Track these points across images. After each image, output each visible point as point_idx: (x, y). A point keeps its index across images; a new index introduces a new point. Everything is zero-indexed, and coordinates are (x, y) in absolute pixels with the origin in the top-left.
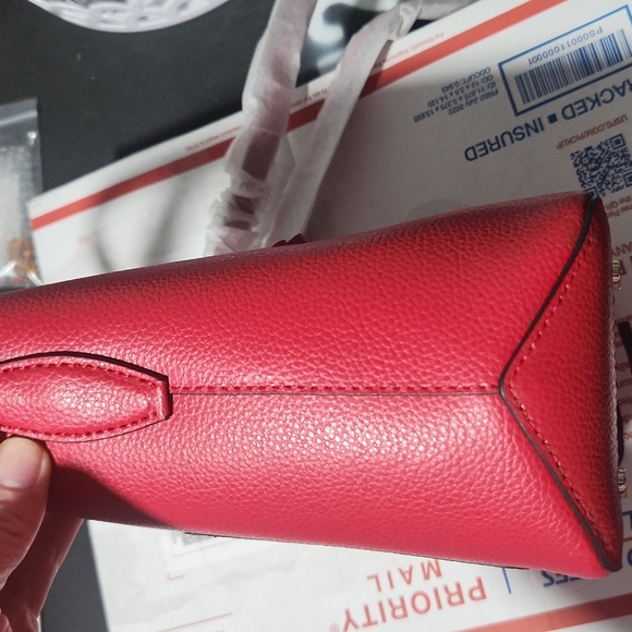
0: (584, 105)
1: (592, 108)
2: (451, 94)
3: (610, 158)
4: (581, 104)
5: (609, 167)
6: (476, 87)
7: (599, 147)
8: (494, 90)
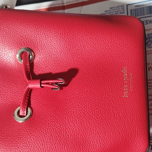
0: (147, 22)
1: (149, 23)
2: (112, 10)
3: (150, 38)
4: (146, 22)
5: (149, 41)
6: (119, 10)
7: (148, 35)
8: (124, 12)
